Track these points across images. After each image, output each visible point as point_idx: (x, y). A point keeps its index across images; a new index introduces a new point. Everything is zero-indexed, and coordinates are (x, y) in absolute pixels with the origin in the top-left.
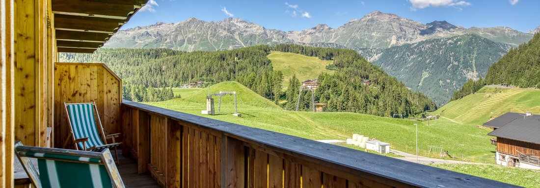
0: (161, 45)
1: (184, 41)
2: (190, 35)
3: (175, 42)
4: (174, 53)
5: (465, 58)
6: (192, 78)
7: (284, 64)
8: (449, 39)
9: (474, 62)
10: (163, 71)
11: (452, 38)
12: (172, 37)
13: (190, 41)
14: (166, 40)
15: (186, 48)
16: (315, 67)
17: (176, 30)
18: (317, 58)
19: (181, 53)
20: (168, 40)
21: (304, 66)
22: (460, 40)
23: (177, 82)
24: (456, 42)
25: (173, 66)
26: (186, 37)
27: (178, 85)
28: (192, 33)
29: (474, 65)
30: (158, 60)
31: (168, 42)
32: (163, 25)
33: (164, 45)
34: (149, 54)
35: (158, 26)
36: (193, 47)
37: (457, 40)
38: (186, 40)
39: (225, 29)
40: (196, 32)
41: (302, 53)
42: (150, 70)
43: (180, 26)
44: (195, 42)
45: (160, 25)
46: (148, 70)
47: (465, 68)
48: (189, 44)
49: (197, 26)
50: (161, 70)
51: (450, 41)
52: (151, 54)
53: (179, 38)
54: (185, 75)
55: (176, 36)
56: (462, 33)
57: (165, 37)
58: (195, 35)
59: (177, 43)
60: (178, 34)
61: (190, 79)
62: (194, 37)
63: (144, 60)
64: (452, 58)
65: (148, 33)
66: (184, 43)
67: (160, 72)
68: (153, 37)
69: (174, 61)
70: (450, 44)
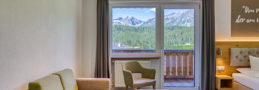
0: (174, 23)
1: (185, 21)
2: (188, 18)
3: (181, 22)
4: (181, 27)
6: (191, 40)
10: (176, 37)
12: (179, 19)
13: (188, 21)
14: (176, 21)
15: (186, 24)
17: (181, 16)
19: (184, 27)
20: (177, 21)
23: (183, 42)
25: (181, 34)
26: (187, 19)
27: (183, 44)
28: (189, 17)
30: (174, 31)
31: (177, 22)
32: (175, 14)
33: (176, 23)
34: (169, 28)
35: (173, 15)
36: (190, 24)
38: (186, 21)
40: (192, 16)
42: (170, 36)
43: (183, 14)
44: (191, 22)
45: (173, 14)
46: (169, 36)
48: (188, 22)
49: (192, 13)
50: (175, 36)
52: (170, 28)
53: (183, 20)
54: (187, 38)
55: (181, 19)
57: (176, 20)
58: (191, 18)
59: (182, 22)
60: (182, 18)
61: (190, 40)
62: (190, 19)
63: (167, 32)
65: (168, 18)
66: (185, 22)
67: (174, 37)
68: (170, 20)
69: (181, 31)
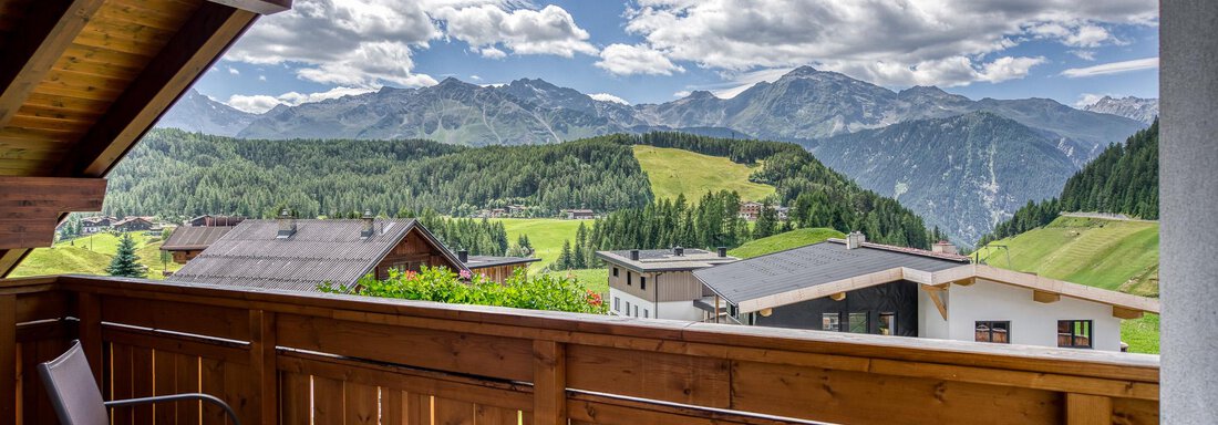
0: (392, 130)
1: (437, 122)
3: (419, 124)
5: (975, 156)
7: (669, 170)
8: (944, 121)
9: (991, 165)
11: (950, 120)
13: (448, 124)
14: (401, 121)
15: (441, 136)
16: (727, 177)
17: (421, 102)
18: (727, 159)
20: (406, 122)
21: (706, 174)
22: (966, 123)
24: (958, 126)
28: (452, 107)
29: (991, 171)
32: (395, 92)
33: (399, 130)
37: (960, 122)
39: (515, 101)
40: (460, 105)
41: (695, 149)
43: (428, 95)
45: (388, 92)
47: (975, 176)
49: (461, 94)
51: (947, 125)
54: (480, 192)
56: (968, 108)
57: (400, 116)
58: (456, 111)
64: (950, 157)
65: (365, 108)
66: (437, 127)
68: (375, 115)
70: (948, 129)
